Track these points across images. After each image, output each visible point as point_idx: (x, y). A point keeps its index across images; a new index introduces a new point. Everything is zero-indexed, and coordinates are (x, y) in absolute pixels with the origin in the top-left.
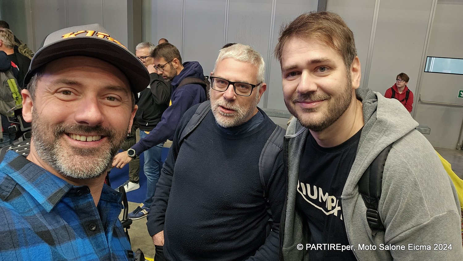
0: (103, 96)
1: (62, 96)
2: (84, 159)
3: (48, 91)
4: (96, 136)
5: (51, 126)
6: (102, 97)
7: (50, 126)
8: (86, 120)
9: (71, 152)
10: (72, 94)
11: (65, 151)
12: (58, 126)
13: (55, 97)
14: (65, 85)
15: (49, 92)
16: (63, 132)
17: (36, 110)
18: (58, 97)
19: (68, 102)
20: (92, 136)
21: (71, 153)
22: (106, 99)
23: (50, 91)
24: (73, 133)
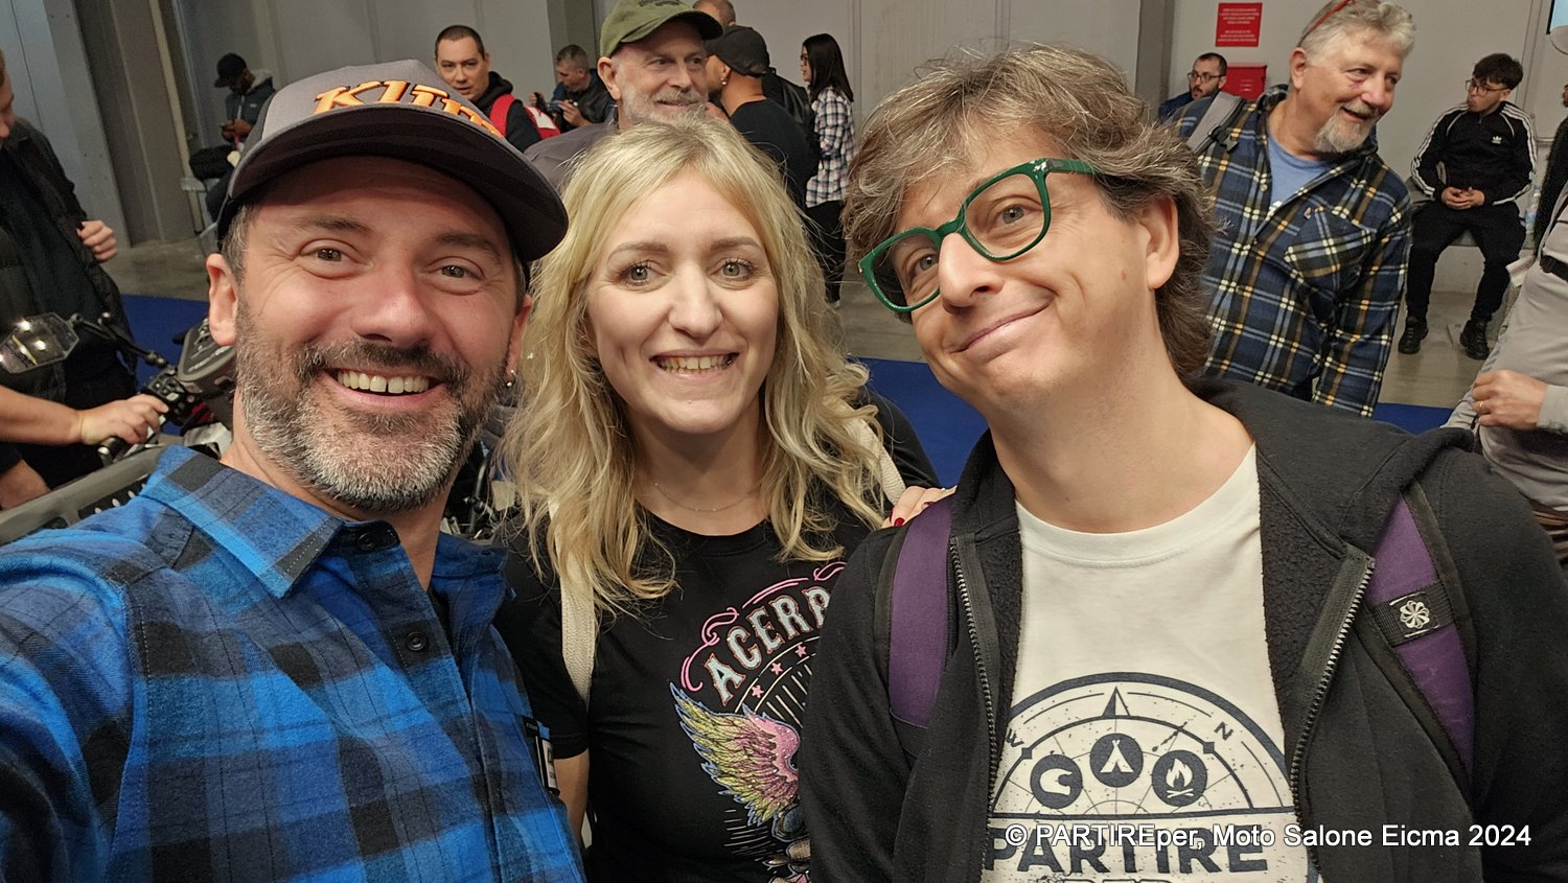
0: (430, 265)
1: (317, 264)
2: (383, 444)
3: (279, 250)
4: (414, 377)
5: (288, 349)
6: (430, 268)
7: (283, 350)
8: (384, 330)
9: (345, 424)
10: (343, 256)
11: (330, 423)
12: (306, 349)
13: (298, 268)
14: (323, 232)
15: (280, 254)
16: (322, 365)
17: (246, 305)
18: (305, 266)
19: (332, 282)
20: (404, 377)
21: (346, 426)
22: (440, 271)
23: (284, 250)
24: (350, 367)
